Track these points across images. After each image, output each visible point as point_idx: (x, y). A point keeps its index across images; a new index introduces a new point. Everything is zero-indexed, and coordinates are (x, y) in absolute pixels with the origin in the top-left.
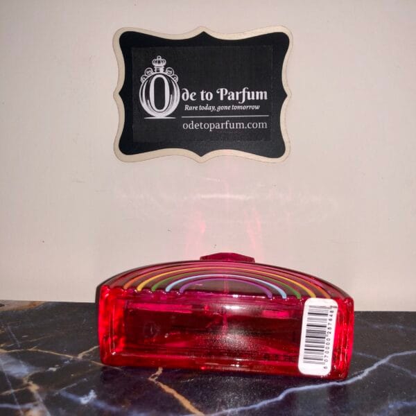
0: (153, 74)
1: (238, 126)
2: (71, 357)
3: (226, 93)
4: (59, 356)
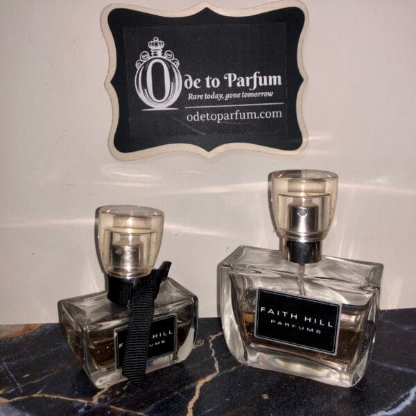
0: (150, 58)
1: (250, 117)
2: (86, 402)
3: (235, 79)
4: (71, 402)
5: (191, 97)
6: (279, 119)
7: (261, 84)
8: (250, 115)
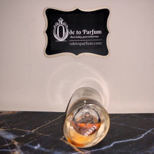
0: (58, 24)
3: (86, 32)
4: (25, 131)
5: (71, 37)
6: (100, 45)
7: (95, 33)
8: (91, 43)
